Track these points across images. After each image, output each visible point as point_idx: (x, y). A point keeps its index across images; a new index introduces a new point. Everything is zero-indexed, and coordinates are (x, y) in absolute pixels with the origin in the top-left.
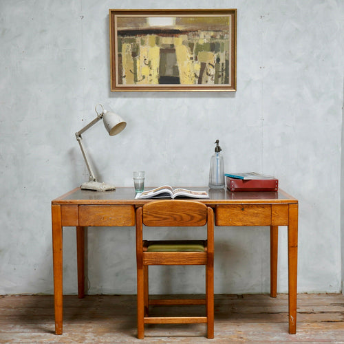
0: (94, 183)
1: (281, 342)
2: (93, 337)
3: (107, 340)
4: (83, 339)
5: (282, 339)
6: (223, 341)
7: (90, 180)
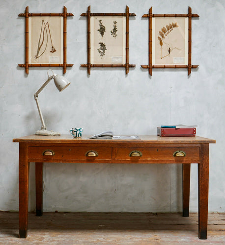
0: (45, 130)
1: (186, 242)
2: (49, 238)
3: (60, 240)
4: (42, 238)
5: (188, 241)
6: (144, 241)
7: (42, 128)
